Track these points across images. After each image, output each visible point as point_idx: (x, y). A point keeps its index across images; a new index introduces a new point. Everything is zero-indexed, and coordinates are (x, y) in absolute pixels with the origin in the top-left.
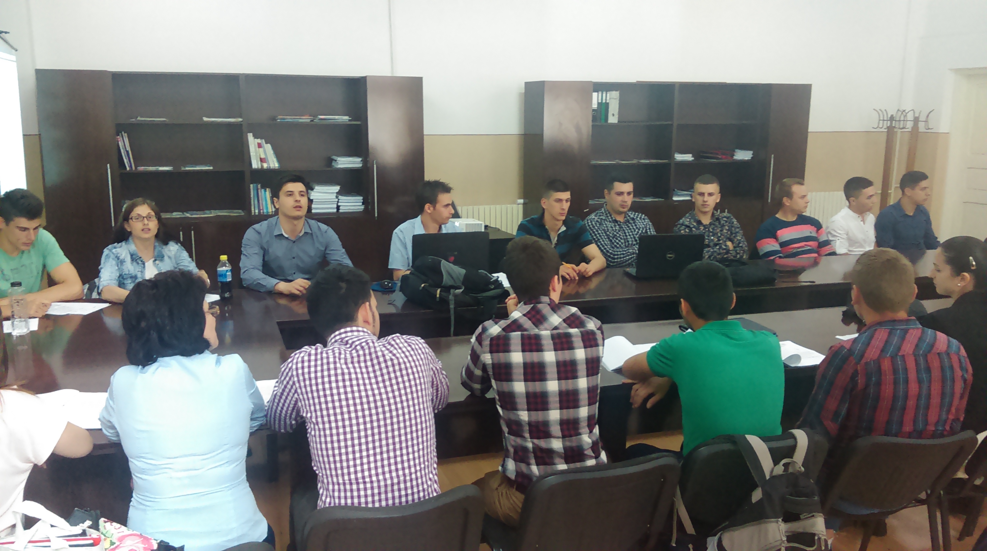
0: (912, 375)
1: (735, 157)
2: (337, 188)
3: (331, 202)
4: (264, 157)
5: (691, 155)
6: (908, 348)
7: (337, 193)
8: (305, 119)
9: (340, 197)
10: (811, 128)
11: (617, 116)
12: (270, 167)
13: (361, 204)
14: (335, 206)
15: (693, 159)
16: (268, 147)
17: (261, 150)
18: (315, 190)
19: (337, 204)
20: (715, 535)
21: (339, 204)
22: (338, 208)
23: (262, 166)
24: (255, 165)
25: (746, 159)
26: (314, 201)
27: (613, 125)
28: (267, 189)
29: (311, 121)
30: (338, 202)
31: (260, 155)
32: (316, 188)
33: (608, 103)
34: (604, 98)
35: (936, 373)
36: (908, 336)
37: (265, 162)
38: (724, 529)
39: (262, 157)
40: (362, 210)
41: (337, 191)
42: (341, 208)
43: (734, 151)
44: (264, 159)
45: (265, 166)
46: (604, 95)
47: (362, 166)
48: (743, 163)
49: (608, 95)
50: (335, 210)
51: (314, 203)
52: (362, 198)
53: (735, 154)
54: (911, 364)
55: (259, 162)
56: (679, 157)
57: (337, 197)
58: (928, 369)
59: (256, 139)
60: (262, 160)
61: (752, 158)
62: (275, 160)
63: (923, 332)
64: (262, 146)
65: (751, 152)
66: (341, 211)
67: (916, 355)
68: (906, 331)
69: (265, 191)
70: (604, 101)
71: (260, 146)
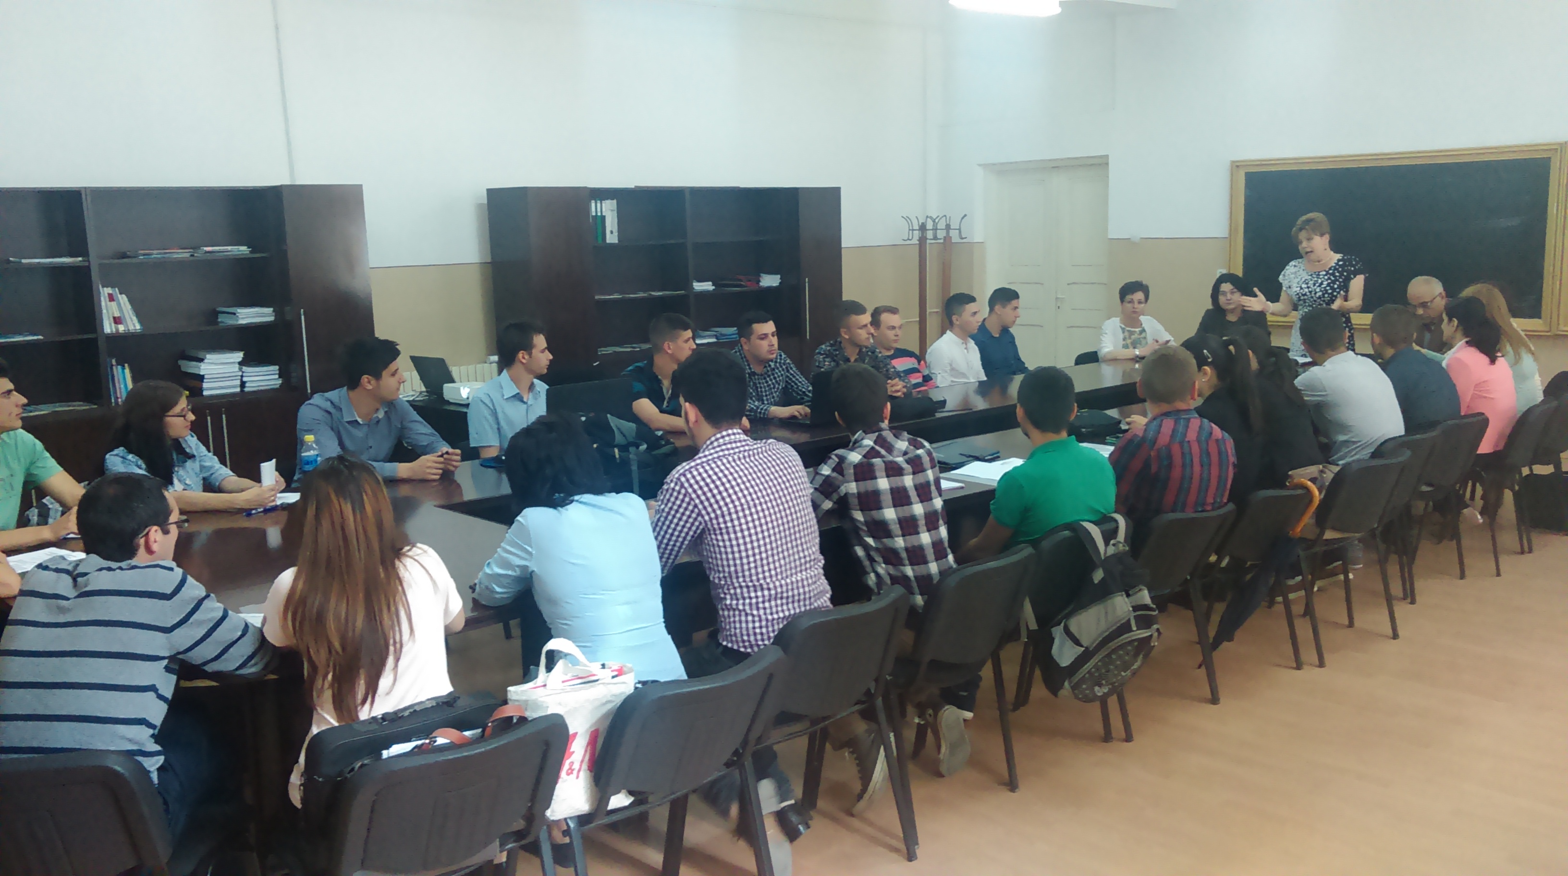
0: (1196, 460)
1: (761, 284)
2: (239, 356)
3: (230, 378)
4: (119, 315)
5: (710, 283)
6: (1192, 435)
7: (240, 363)
8: (183, 254)
9: (244, 368)
10: (844, 244)
11: (617, 234)
12: (129, 330)
13: (277, 376)
14: (238, 382)
15: (714, 287)
16: (123, 299)
17: (113, 304)
18: (206, 361)
19: (241, 380)
20: (1059, 624)
21: (245, 379)
22: (243, 384)
23: (117, 330)
24: (108, 327)
25: (774, 285)
26: (206, 377)
27: (612, 245)
28: (126, 365)
29: (192, 256)
30: (242, 376)
31: (113, 313)
32: (208, 356)
33: (605, 216)
34: (599, 209)
35: (1215, 458)
36: (1190, 424)
37: (121, 323)
38: (1068, 616)
39: (116, 315)
40: (278, 386)
41: (240, 359)
42: (247, 385)
43: (760, 276)
44: (119, 318)
45: (121, 328)
46: (599, 205)
47: (275, 319)
48: (769, 289)
49: (603, 205)
50: (238, 390)
51: (205, 380)
52: (277, 367)
53: (761, 279)
54: (1195, 449)
55: (113, 325)
56: (698, 286)
57: (240, 369)
58: (1208, 454)
59: (105, 289)
60: (117, 321)
61: (780, 283)
62: (135, 318)
63: (1201, 422)
64: (115, 298)
65: (779, 276)
66: (246, 389)
67: (1198, 441)
68: (1188, 420)
69: (123, 368)
70: (599, 214)
71: (111, 298)
